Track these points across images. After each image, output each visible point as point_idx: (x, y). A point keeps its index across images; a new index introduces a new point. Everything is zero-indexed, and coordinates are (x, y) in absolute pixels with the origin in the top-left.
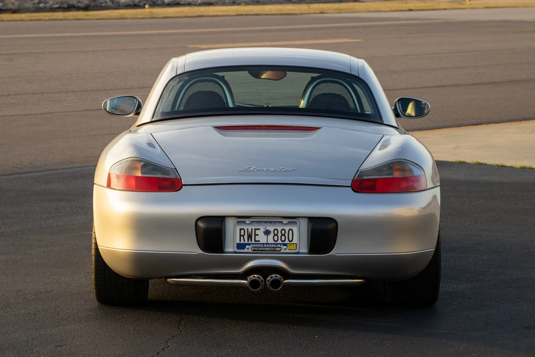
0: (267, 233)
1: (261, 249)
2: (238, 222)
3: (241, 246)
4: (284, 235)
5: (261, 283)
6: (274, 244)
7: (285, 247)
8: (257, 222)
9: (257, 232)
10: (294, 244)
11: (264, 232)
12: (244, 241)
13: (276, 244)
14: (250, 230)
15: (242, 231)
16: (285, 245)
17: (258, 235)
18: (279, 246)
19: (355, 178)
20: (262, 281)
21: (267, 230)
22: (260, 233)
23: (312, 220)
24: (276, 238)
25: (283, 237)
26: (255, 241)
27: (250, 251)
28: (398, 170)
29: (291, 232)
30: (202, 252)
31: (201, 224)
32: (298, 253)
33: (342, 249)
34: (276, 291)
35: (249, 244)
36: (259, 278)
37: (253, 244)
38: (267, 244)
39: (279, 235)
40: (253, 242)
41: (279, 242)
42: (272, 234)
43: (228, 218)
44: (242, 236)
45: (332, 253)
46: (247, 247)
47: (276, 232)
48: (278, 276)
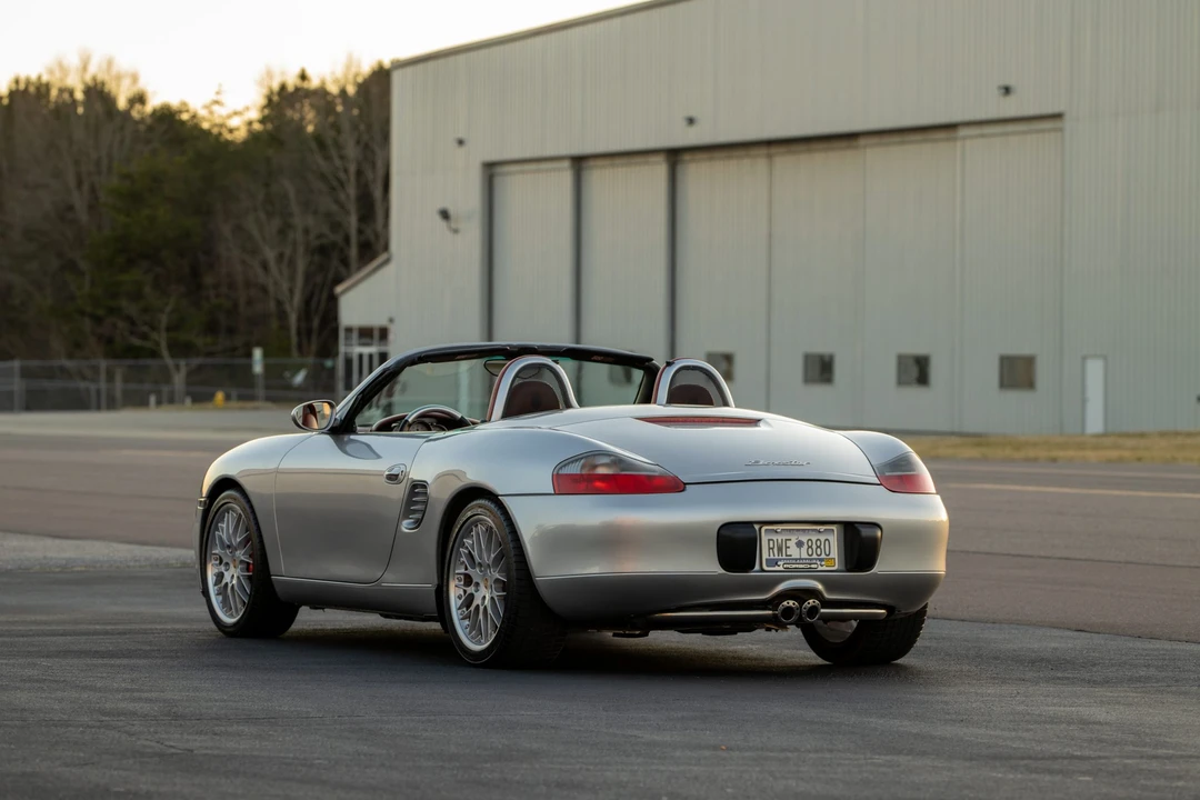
0: (800, 544)
1: (794, 566)
2: (765, 530)
3: (771, 562)
4: (819, 547)
5: (796, 611)
6: (808, 559)
7: (822, 563)
8: (787, 530)
9: (789, 543)
10: (832, 559)
11: (796, 544)
12: (774, 556)
13: (811, 559)
14: (780, 541)
15: (771, 543)
16: (822, 560)
17: (789, 547)
18: (815, 561)
19: (877, 474)
20: (798, 609)
21: (799, 541)
22: (792, 544)
24: (810, 552)
25: (819, 550)
26: (787, 555)
27: (781, 568)
29: (827, 542)
30: (722, 571)
31: (726, 533)
32: (833, 571)
33: (888, 564)
35: (780, 560)
36: (793, 604)
37: (784, 559)
38: (800, 559)
39: (814, 547)
40: (784, 557)
41: (815, 556)
42: (806, 546)
44: (770, 548)
45: (877, 569)
46: (778, 563)
47: (810, 543)
48: (816, 602)
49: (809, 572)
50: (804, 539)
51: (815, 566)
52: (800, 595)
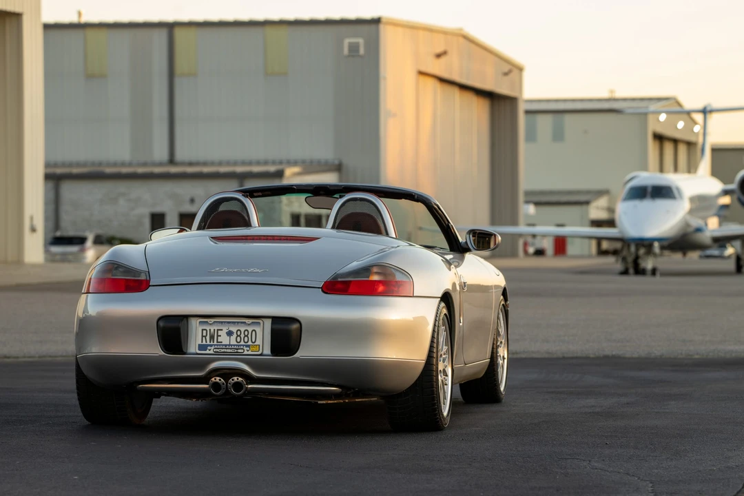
0: (230, 333)
1: (223, 350)
2: (200, 322)
3: (202, 347)
4: (247, 336)
6: (236, 345)
7: (248, 349)
8: (219, 322)
9: (220, 333)
10: (257, 345)
11: (227, 333)
12: (206, 342)
13: (239, 345)
14: (212, 331)
15: (204, 332)
16: (248, 346)
17: (220, 336)
18: (242, 347)
19: (330, 280)
20: (223, 384)
21: (230, 331)
22: (223, 333)
23: (276, 320)
24: (239, 340)
25: (246, 338)
26: (217, 342)
27: (211, 352)
28: (377, 273)
29: (254, 332)
30: (164, 353)
31: (161, 324)
32: (261, 355)
33: (308, 351)
34: (238, 396)
35: (211, 346)
36: (220, 380)
37: (215, 345)
38: (229, 345)
39: (242, 336)
40: (215, 343)
41: (242, 343)
42: (235, 335)
43: (192, 318)
44: (204, 336)
45: (297, 355)
46: (209, 348)
47: (239, 333)
48: (240, 379)
49: (235, 354)
50: (234, 329)
51: (242, 351)
52: (227, 373)
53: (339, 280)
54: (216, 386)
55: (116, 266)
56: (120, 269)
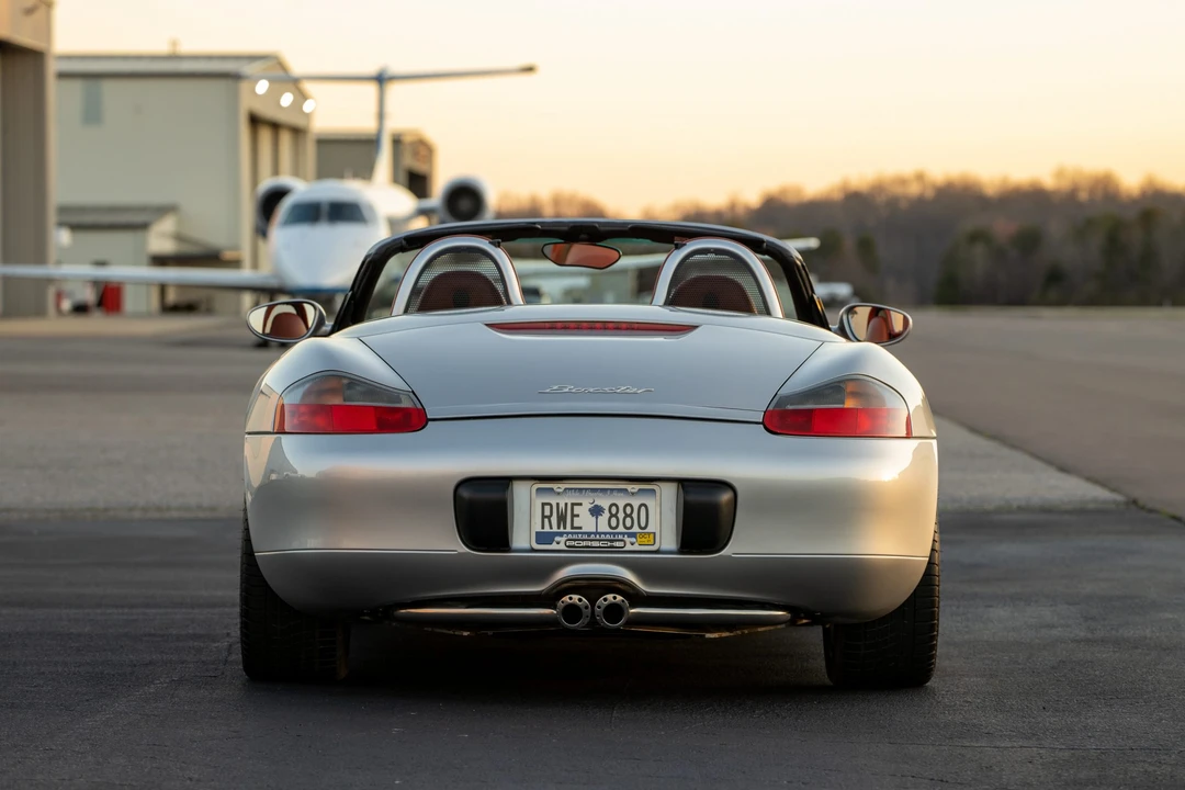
0: (596, 511)
1: (584, 544)
2: (538, 489)
3: (543, 538)
4: (630, 516)
5: (584, 610)
6: (610, 533)
7: (633, 540)
8: (575, 489)
9: (577, 510)
10: (649, 533)
11: (590, 510)
12: (551, 528)
13: (614, 534)
14: (562, 506)
15: (547, 508)
16: (633, 535)
17: (578, 516)
18: (620, 537)
19: (771, 408)
20: (587, 608)
21: (596, 506)
22: (583, 511)
23: (685, 484)
24: (614, 523)
25: (628, 520)
26: (573, 527)
27: (563, 547)
28: (855, 394)
29: (643, 508)
30: (467, 550)
31: (465, 494)
32: (657, 551)
33: (746, 543)
34: (614, 630)
35: (561, 534)
36: (580, 600)
37: (568, 533)
38: (596, 533)
39: (621, 515)
40: (569, 529)
41: (621, 529)
42: (606, 515)
43: (519, 482)
44: (546, 517)
45: (725, 552)
46: (557, 539)
47: (614, 510)
48: (619, 598)
49: (608, 548)
50: (604, 502)
51: (621, 544)
52: (593, 587)
53: (790, 407)
54: (572, 612)
55: (345, 381)
56: (358, 388)
